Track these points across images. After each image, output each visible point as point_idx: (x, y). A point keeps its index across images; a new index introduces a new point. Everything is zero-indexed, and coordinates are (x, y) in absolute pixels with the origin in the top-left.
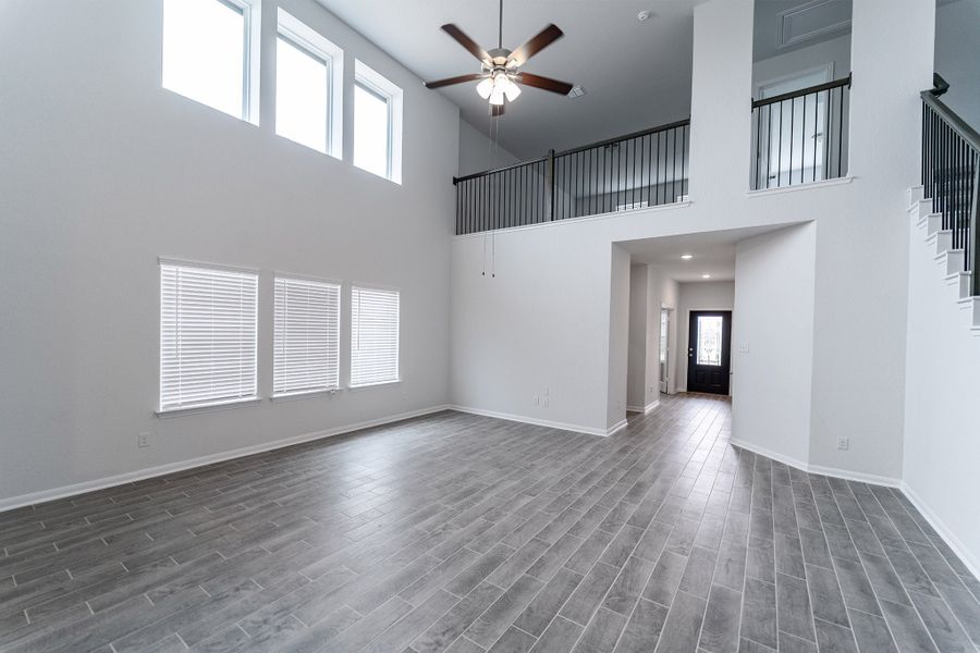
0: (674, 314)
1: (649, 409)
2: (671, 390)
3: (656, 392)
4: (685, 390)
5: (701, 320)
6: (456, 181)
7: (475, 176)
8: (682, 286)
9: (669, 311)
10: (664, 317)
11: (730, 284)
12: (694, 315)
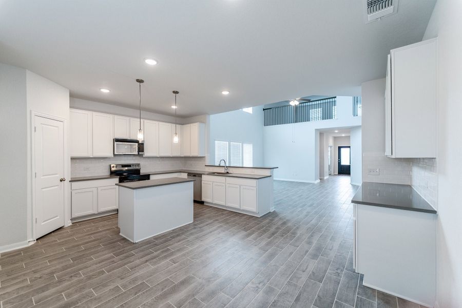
0: (333, 148)
1: (325, 178)
2: (332, 174)
3: (328, 174)
4: (337, 173)
5: (342, 149)
6: (264, 110)
7: (269, 109)
8: (335, 138)
9: (331, 147)
10: (329, 149)
11: (349, 137)
12: (340, 148)
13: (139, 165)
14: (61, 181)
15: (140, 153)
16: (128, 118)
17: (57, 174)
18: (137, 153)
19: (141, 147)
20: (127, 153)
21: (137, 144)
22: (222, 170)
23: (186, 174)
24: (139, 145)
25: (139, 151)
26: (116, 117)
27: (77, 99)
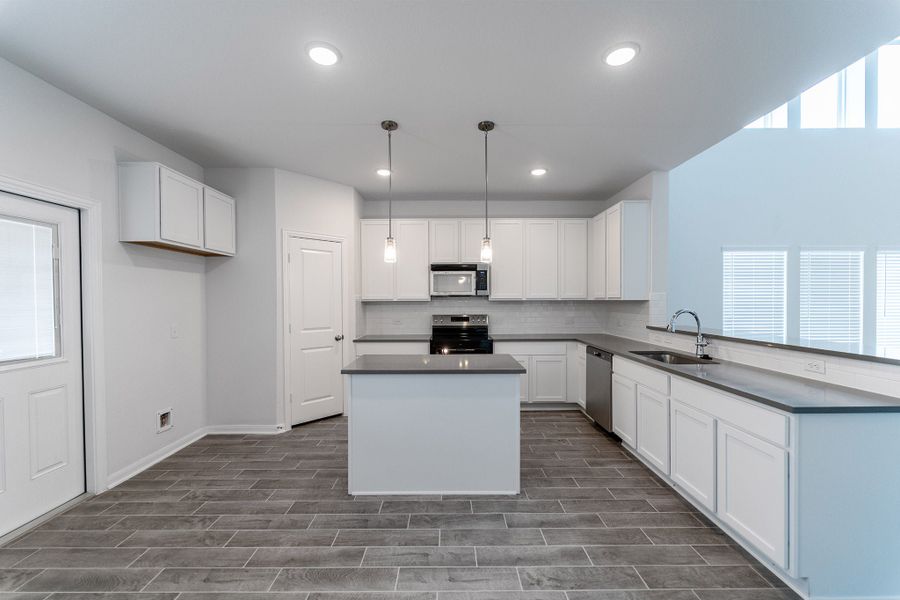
13: (484, 317)
14: (337, 339)
15: (480, 292)
16: (455, 222)
17: (329, 328)
18: (473, 293)
19: (482, 279)
20: (453, 294)
21: (473, 273)
22: (688, 346)
23: (583, 348)
24: (477, 275)
25: (477, 289)
26: (434, 222)
27: (373, 202)
